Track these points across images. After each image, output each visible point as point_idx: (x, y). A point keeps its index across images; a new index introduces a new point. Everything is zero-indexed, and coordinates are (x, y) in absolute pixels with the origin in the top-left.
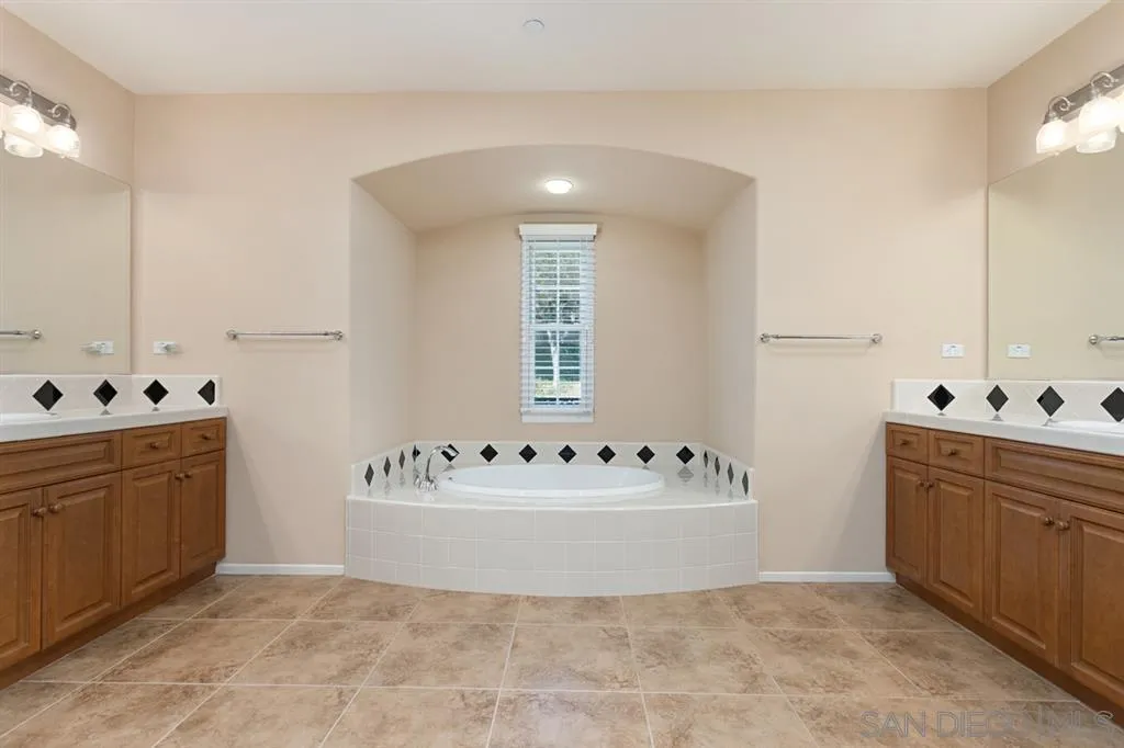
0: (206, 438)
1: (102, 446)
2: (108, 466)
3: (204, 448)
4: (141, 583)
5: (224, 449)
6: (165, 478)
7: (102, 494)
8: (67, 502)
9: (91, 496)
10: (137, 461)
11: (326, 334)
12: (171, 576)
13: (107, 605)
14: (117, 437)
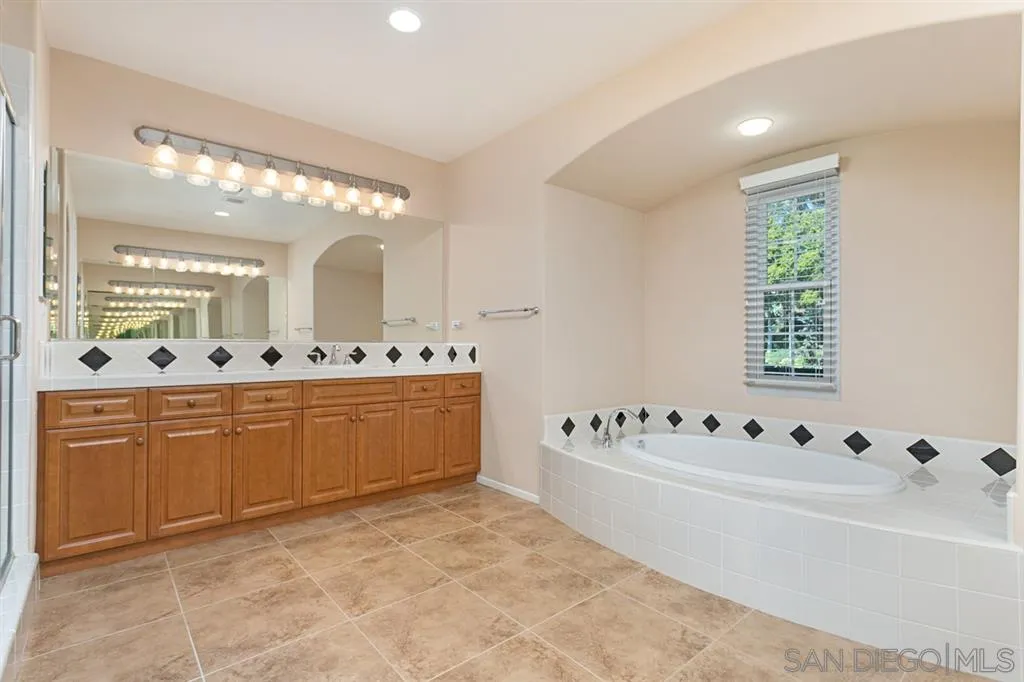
0: (463, 387)
1: (390, 386)
2: (394, 398)
3: (463, 392)
4: (415, 473)
5: (480, 394)
6: (433, 409)
7: (390, 414)
8: (370, 416)
9: (384, 414)
10: (412, 396)
11: (526, 310)
12: (437, 474)
13: (394, 481)
14: (399, 381)
